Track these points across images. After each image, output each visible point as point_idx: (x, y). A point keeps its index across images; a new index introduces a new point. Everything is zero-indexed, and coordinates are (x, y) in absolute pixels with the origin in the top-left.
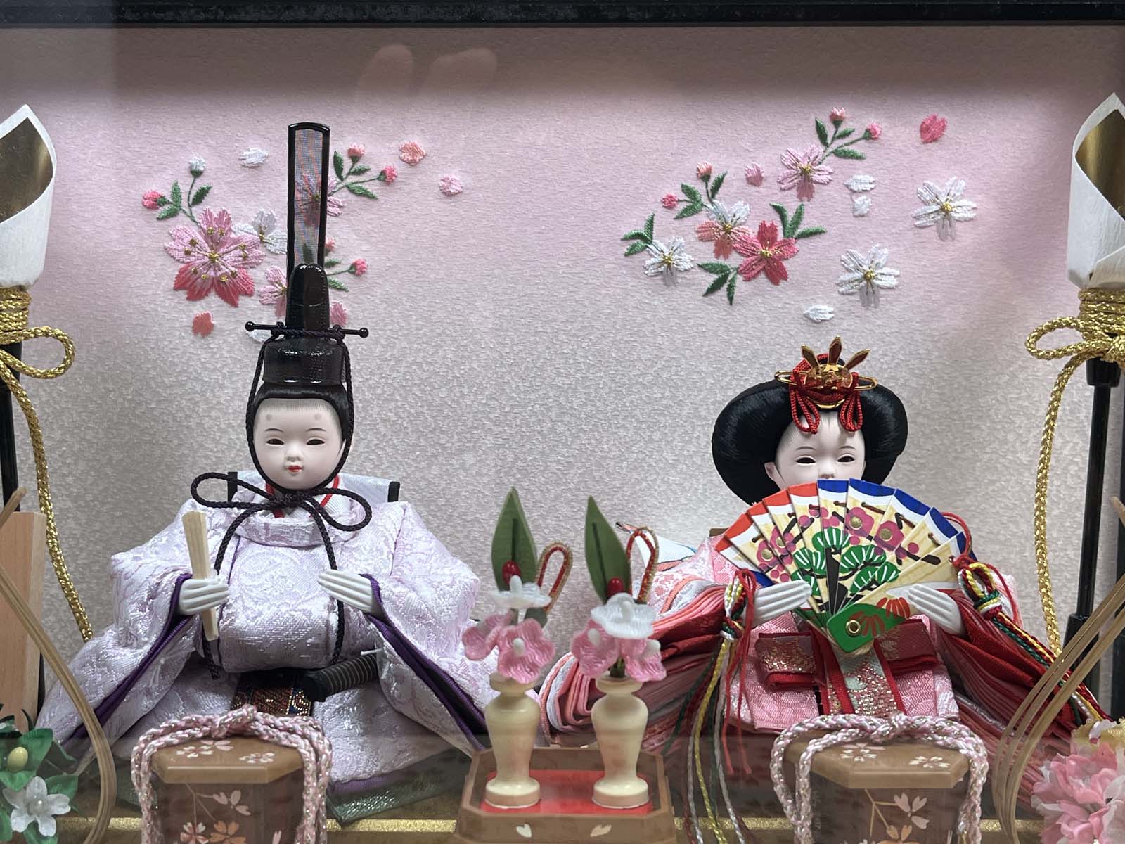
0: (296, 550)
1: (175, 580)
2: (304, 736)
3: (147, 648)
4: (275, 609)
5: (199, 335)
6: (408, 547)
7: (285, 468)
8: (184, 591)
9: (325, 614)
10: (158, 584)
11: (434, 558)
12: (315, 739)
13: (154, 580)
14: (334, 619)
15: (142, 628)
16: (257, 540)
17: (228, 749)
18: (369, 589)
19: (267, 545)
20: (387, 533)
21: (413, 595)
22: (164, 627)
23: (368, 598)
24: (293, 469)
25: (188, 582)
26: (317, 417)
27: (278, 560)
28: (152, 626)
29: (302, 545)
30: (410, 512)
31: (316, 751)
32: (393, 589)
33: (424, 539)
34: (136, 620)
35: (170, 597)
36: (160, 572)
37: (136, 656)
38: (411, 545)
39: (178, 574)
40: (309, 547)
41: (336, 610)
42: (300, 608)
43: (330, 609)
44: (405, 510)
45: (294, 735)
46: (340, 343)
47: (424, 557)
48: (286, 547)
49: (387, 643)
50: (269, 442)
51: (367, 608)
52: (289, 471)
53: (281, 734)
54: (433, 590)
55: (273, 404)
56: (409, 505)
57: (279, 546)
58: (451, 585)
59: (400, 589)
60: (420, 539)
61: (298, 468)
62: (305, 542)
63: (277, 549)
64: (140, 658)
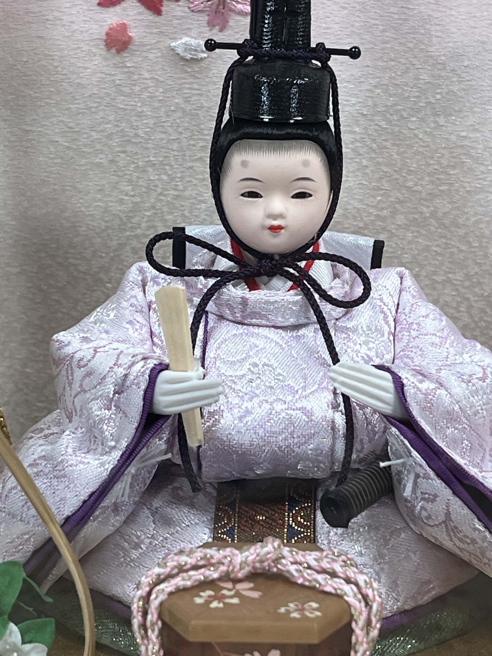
0: (280, 331)
1: (148, 372)
2: (348, 581)
3: (117, 455)
4: (268, 406)
5: (114, 51)
6: (415, 326)
7: (263, 227)
8: (160, 386)
9: (330, 413)
10: (126, 376)
11: (448, 341)
12: (362, 584)
13: (121, 371)
14: (340, 420)
15: (108, 430)
16: (230, 318)
17: (255, 595)
18: (390, 385)
19: (243, 324)
20: (385, 308)
21: (443, 392)
22: (137, 429)
23: (390, 396)
24: (275, 229)
25: (165, 374)
26: (306, 164)
27: (261, 343)
28: (120, 428)
29: (287, 324)
30: (409, 282)
31: (365, 598)
32: (420, 386)
33: (431, 316)
34: (102, 421)
35: (142, 392)
36: (125, 360)
37: (102, 464)
38: (418, 324)
39: (151, 364)
40: (296, 327)
41: (342, 407)
42: (298, 405)
43: (335, 407)
44: (401, 278)
45: (336, 580)
46: (326, 67)
47: (437, 340)
48: (267, 326)
49: (415, 453)
50: (242, 195)
51: (388, 409)
52: (268, 231)
53: (320, 577)
54: (464, 385)
55: (250, 147)
56: (407, 272)
57: (259, 326)
58: (483, 379)
59: (426, 385)
60: (427, 316)
61: (280, 228)
62: (292, 321)
63: (256, 330)
64: (110, 467)
